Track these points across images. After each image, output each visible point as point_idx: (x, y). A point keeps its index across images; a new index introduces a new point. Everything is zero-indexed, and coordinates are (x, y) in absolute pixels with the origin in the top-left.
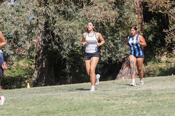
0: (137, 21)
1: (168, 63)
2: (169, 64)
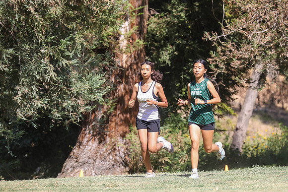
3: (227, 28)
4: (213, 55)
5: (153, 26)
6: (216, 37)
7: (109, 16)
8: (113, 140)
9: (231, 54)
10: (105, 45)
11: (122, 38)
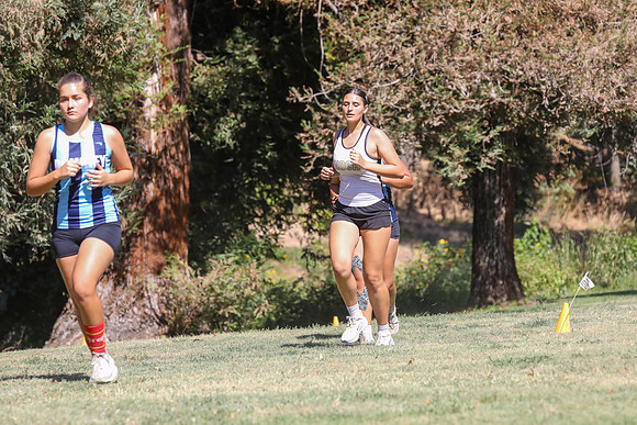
0: (159, 45)
1: (311, 262)
2: (322, 266)
3: (329, 80)
4: (307, 128)
5: (201, 80)
6: (310, 96)
7: (124, 65)
8: (138, 280)
9: (338, 124)
10: (118, 115)
11: (148, 102)
